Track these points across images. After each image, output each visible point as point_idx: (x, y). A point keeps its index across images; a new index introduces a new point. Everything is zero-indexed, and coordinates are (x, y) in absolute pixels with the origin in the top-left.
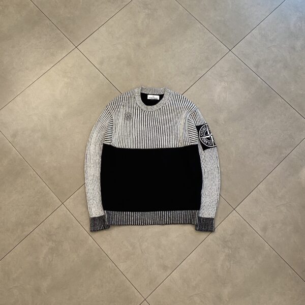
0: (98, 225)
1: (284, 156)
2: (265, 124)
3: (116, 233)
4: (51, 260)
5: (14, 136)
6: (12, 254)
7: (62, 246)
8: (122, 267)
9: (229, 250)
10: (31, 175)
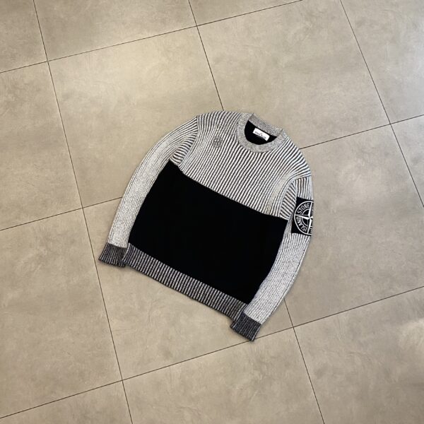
0: (113, 256)
1: (393, 292)
2: (388, 240)
4: (32, 270)
5: (67, 97)
7: (55, 259)
10: (62, 154)
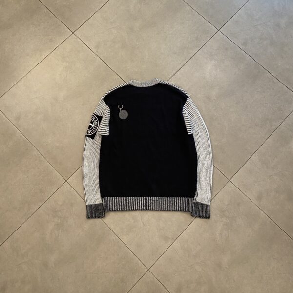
1: (274, 128)
4: (57, 235)
5: (18, 118)
6: (20, 231)
7: (67, 221)
8: (125, 239)
9: (226, 219)
10: (35, 155)
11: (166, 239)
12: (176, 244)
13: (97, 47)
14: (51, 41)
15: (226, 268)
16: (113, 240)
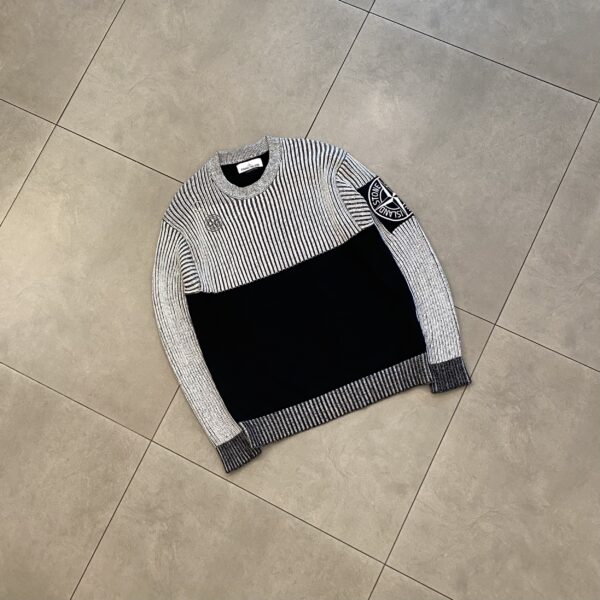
0: (237, 455)
3: (278, 457)
4: (170, 558)
6: (90, 574)
7: (182, 523)
8: (315, 518)
10: (67, 410)
11: (401, 489)
12: (425, 493)
13: (118, 137)
14: (15, 158)
15: (545, 507)
16: (291, 528)
